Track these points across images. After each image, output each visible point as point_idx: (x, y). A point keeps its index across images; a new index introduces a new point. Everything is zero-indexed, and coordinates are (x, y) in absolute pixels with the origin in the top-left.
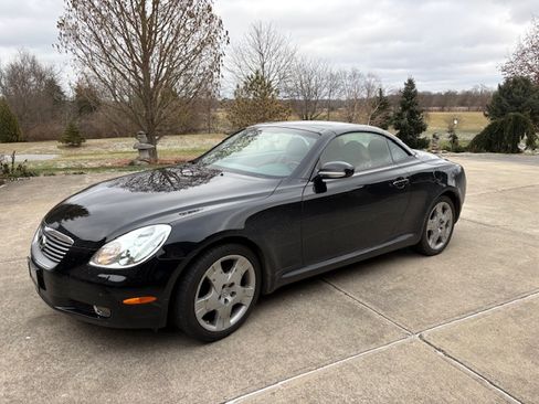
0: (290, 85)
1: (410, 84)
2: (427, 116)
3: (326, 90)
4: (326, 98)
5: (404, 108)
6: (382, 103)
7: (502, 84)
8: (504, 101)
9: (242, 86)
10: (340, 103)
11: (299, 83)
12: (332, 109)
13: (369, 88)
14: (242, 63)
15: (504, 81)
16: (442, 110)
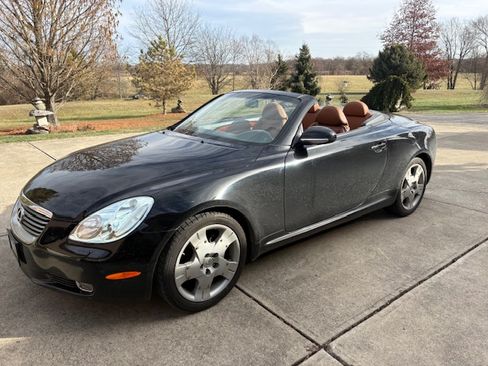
0: (195, 50)
1: (305, 49)
2: (321, 79)
3: (230, 56)
4: (231, 62)
5: (301, 72)
6: (281, 67)
7: (382, 51)
8: (385, 66)
9: (146, 51)
10: (244, 68)
11: (204, 48)
12: (237, 73)
13: (269, 54)
14: (147, 29)
15: (384, 47)
16: (332, 74)
